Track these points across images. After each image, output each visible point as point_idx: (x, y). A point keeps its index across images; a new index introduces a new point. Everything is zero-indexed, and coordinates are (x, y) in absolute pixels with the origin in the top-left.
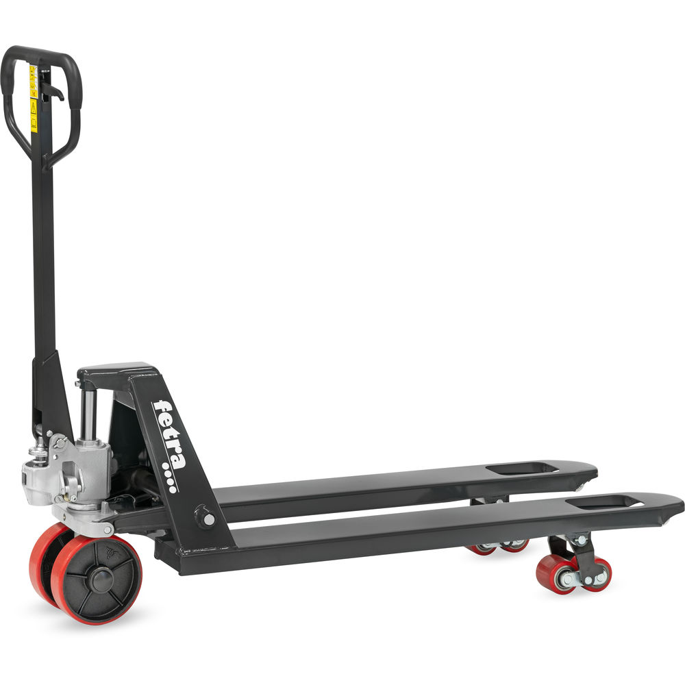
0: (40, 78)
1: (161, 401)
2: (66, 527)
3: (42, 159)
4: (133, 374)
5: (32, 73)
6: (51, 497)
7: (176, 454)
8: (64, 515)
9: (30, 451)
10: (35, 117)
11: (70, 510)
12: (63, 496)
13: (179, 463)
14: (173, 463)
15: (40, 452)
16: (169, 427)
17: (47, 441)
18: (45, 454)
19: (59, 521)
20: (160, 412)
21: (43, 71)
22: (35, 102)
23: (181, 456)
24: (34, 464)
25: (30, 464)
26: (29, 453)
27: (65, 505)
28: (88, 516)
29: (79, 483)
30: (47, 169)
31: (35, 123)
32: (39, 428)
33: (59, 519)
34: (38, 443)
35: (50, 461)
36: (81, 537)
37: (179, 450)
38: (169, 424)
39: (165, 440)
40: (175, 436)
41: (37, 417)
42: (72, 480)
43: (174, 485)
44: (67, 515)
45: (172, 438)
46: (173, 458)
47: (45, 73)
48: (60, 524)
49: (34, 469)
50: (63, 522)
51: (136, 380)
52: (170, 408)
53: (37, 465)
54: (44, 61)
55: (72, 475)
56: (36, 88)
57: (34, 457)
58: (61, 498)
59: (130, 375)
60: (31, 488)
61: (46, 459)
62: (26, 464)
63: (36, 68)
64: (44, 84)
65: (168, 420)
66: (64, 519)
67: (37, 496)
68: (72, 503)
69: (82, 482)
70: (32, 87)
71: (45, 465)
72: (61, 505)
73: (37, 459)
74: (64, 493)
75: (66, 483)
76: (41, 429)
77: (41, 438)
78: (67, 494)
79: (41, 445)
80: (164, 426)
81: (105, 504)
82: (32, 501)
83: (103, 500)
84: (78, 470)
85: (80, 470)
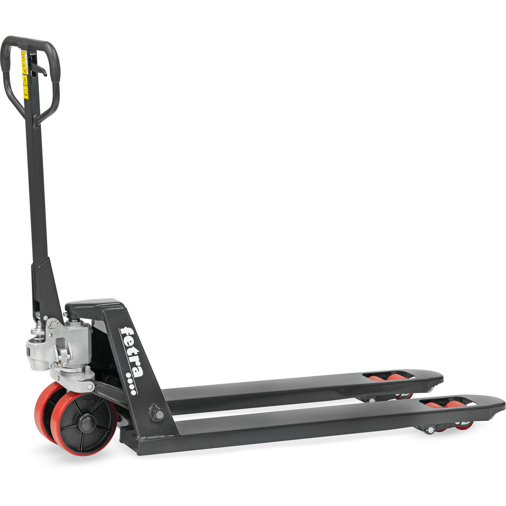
0: (29, 59)
1: (126, 328)
2: (60, 386)
3: (33, 118)
4: (105, 308)
5: (23, 56)
6: (48, 364)
7: (136, 367)
8: (59, 377)
9: (32, 331)
10: (27, 88)
11: (63, 373)
12: (57, 363)
13: (139, 373)
14: (134, 373)
15: (39, 332)
16: (131, 347)
17: (44, 323)
18: (43, 333)
19: (54, 381)
20: (125, 335)
21: (31, 54)
22: (26, 77)
23: (140, 368)
24: (35, 340)
25: (32, 341)
26: (32, 333)
27: (59, 370)
28: (76, 377)
29: (69, 353)
30: (36, 126)
31: (27, 92)
32: (38, 314)
33: (55, 379)
34: (37, 325)
35: (47, 338)
36: (71, 392)
37: (138, 363)
38: (131, 344)
39: (129, 356)
40: (136, 353)
41: (36, 307)
42: (64, 351)
43: (135, 389)
44: (61, 376)
45: (133, 355)
46: (134, 369)
47: (32, 56)
48: (56, 383)
49: (36, 344)
50: (58, 382)
51: (107, 312)
52: (132, 333)
53: (38, 341)
54: (31, 47)
55: (63, 347)
56: (27, 67)
57: (35, 336)
58: (56, 364)
59: (103, 308)
60: (34, 358)
61: (44, 336)
62: (29, 341)
63: (26, 52)
64: (32, 64)
65: (131, 342)
66: (59, 380)
67: (39, 364)
68: (64, 368)
69: (71, 352)
70: (23, 66)
71: (43, 341)
72: (55, 369)
73: (37, 337)
74: (58, 361)
75: (59, 354)
76: (39, 315)
77: (39, 322)
78: (60, 361)
79: (40, 327)
80: (128, 346)
81: (88, 368)
82: (34, 368)
83: (86, 365)
84: (68, 343)
85: (69, 344)
